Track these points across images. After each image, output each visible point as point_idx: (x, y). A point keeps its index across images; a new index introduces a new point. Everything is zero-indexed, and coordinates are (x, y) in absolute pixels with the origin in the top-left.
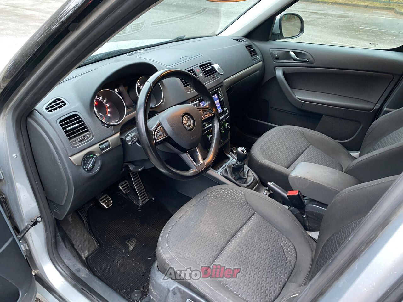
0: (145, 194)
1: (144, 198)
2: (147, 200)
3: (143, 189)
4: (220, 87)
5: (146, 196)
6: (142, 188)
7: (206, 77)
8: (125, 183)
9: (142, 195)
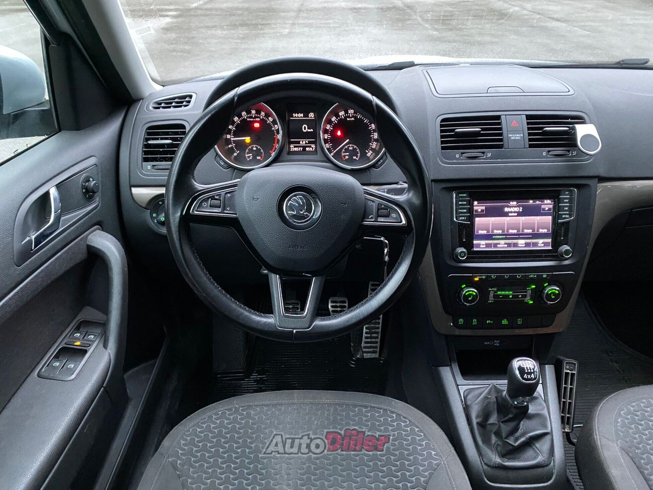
0: (377, 343)
1: (371, 350)
2: (374, 356)
3: (377, 333)
4: (578, 186)
5: (376, 347)
6: (377, 330)
7: (531, 146)
8: (341, 302)
9: (369, 340)
